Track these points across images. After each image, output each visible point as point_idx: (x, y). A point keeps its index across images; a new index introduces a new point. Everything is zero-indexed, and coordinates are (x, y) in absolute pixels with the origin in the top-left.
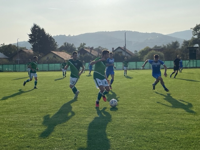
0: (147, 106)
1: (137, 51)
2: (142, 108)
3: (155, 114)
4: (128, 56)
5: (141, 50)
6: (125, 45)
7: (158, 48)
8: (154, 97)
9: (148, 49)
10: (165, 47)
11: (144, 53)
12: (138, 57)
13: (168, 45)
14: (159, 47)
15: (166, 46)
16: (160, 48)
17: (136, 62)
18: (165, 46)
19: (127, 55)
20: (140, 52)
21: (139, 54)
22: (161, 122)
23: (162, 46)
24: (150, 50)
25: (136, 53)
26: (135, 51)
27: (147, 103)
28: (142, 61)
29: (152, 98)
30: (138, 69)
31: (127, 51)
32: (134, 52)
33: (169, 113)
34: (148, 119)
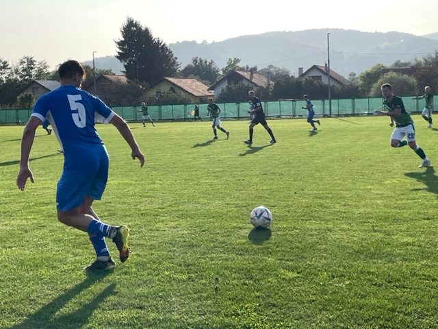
0: (378, 202)
1: (355, 75)
2: (366, 206)
3: (396, 220)
4: (334, 86)
5: (364, 71)
6: (329, 61)
7: (403, 68)
8: (395, 181)
9: (379, 69)
10: (419, 64)
11: (371, 77)
12: (357, 87)
13: (425, 60)
14: (406, 64)
15: (423, 61)
16: (408, 67)
17: (353, 99)
18: (421, 62)
19: (332, 83)
20: (362, 78)
21: (359, 80)
22: (410, 240)
23: (413, 63)
24: (386, 71)
25: (353, 80)
26: (350, 75)
27: (377, 194)
28: (366, 98)
29: (389, 182)
30: (358, 115)
31: (331, 74)
32: (347, 77)
33: (428, 219)
34: (380, 232)
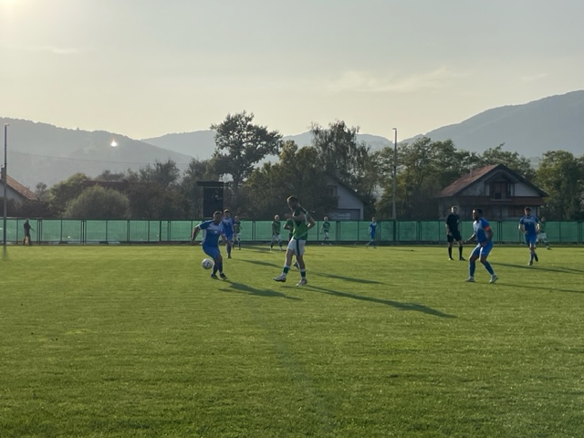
1: (45, 186)
4: (12, 201)
5: (58, 183)
6: (6, 164)
7: (113, 181)
9: (80, 180)
10: (133, 177)
11: (66, 191)
12: (47, 204)
13: (142, 172)
14: (117, 177)
15: (139, 174)
16: (120, 180)
17: (40, 220)
18: (136, 175)
19: (10, 196)
20: (54, 190)
21: (51, 195)
23: (127, 175)
24: (89, 183)
25: (43, 193)
26: (38, 187)
30: (46, 243)
31: (8, 182)
32: (33, 189)
